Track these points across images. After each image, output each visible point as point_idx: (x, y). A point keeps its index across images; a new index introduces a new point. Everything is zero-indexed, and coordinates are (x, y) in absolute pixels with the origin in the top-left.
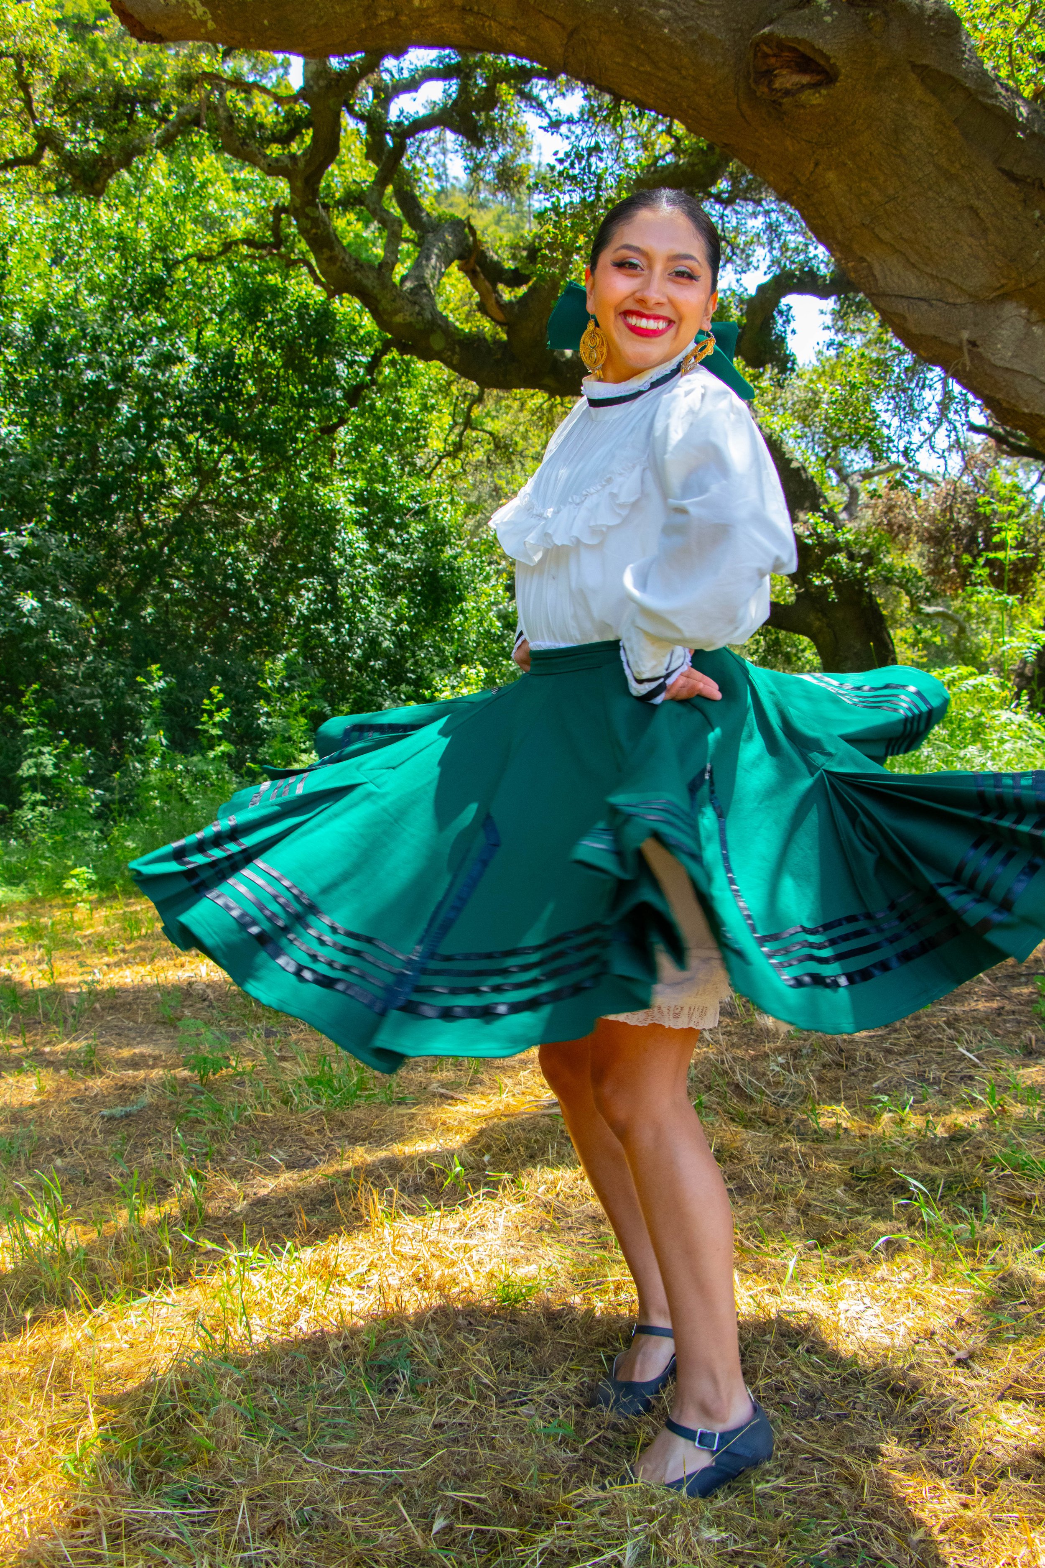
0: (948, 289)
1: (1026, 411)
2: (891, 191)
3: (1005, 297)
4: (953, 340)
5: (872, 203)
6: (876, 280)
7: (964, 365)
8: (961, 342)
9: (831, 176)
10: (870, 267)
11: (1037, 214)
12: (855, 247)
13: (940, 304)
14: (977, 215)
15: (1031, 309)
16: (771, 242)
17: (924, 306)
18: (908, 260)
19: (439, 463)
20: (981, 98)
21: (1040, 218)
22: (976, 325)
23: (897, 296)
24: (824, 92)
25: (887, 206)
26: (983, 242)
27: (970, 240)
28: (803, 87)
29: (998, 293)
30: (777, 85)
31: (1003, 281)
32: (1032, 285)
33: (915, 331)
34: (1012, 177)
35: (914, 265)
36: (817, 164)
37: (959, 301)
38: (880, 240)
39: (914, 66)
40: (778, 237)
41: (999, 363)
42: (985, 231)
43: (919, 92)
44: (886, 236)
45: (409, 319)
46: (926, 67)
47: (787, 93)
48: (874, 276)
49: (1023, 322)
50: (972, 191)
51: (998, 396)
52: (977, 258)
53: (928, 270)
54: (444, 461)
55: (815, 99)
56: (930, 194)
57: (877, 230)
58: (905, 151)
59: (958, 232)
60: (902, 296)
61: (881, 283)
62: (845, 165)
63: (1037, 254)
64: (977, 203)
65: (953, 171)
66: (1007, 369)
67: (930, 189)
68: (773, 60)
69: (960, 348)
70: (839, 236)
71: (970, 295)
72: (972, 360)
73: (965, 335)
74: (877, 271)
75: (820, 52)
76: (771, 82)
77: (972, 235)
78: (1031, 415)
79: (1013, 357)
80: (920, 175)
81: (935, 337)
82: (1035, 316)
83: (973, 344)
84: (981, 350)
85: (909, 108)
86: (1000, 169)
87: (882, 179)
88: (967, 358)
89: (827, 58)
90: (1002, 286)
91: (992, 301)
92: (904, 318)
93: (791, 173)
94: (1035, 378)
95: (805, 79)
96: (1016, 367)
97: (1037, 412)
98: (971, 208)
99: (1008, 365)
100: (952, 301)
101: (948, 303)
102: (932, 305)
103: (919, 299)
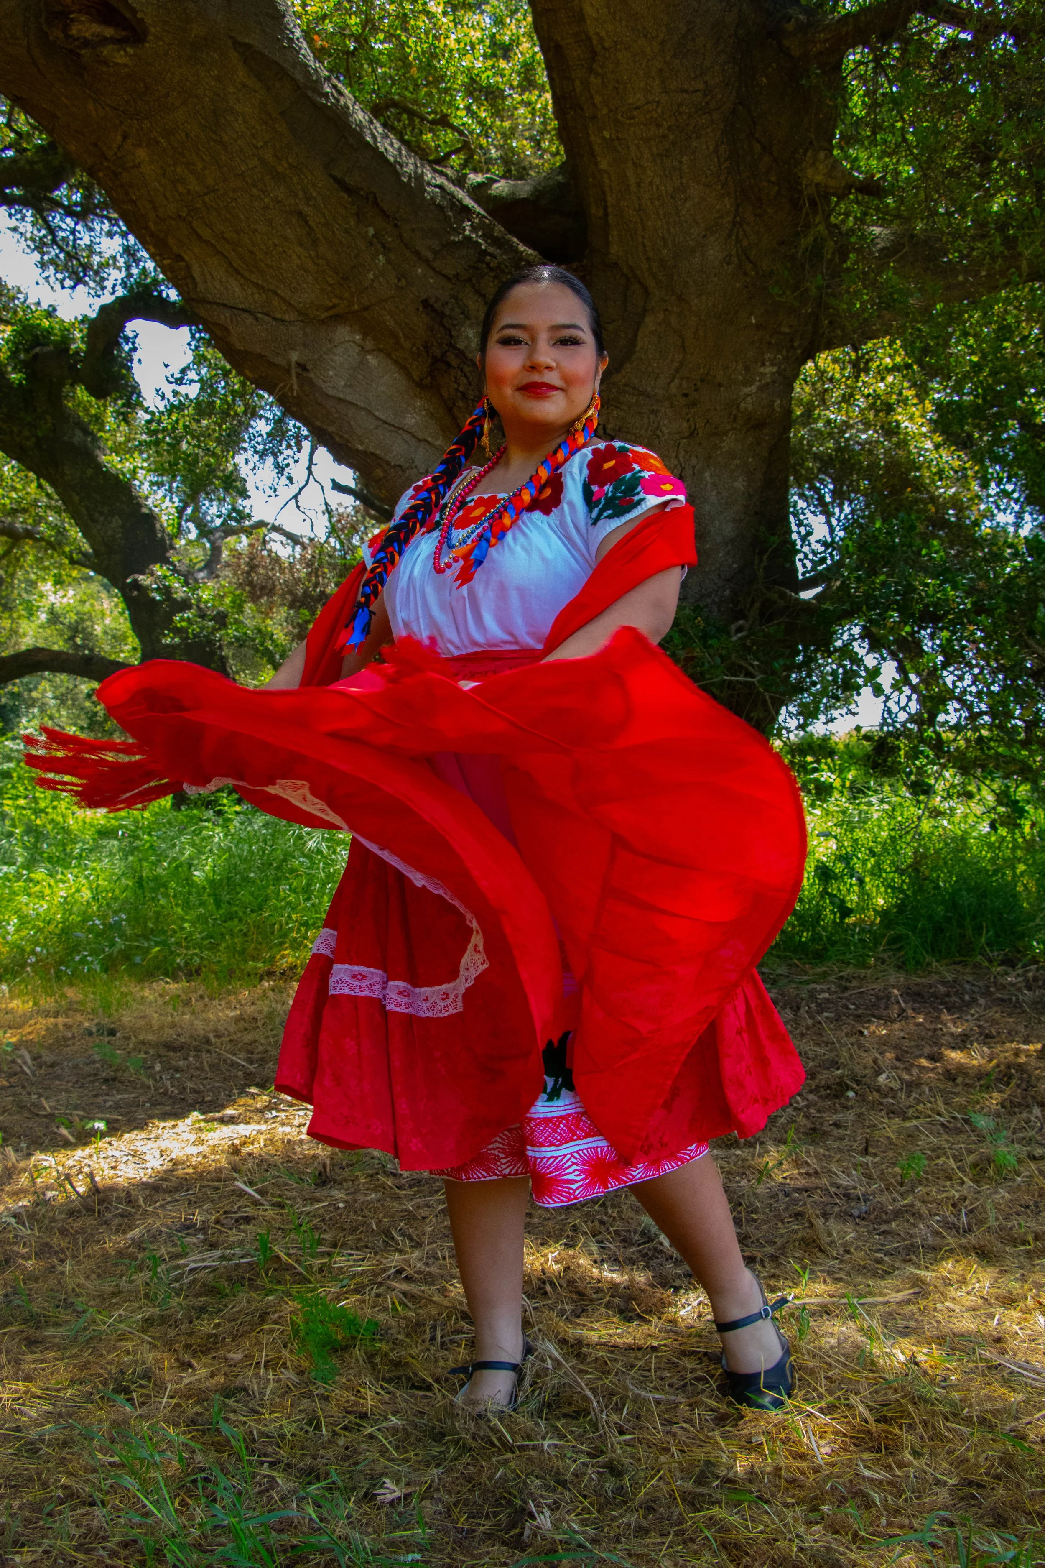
0: (276, 302)
1: (360, 448)
2: (210, 182)
3: (338, 318)
4: (279, 361)
5: (189, 191)
6: (196, 284)
7: (291, 389)
8: (289, 364)
9: (142, 154)
10: (188, 268)
11: (371, 231)
12: (171, 241)
13: (266, 318)
14: (307, 222)
15: (365, 335)
17: (250, 319)
18: (231, 264)
20: (310, 94)
21: (374, 236)
22: (305, 346)
23: (218, 304)
24: (130, 50)
25: (207, 198)
26: (313, 254)
27: (299, 249)
28: (105, 41)
29: (331, 313)
30: (75, 32)
31: (335, 301)
32: (366, 309)
33: (239, 346)
34: (343, 186)
35: (237, 271)
36: (125, 138)
37: (287, 317)
38: (199, 237)
39: (236, 44)
41: (331, 392)
42: (315, 242)
43: (241, 74)
44: (206, 233)
46: (248, 46)
47: (86, 43)
48: (193, 279)
49: (357, 349)
50: (301, 195)
51: (331, 429)
52: (306, 271)
53: (253, 278)
55: (121, 57)
56: (255, 191)
57: (195, 224)
58: (226, 138)
59: (285, 238)
60: (225, 305)
61: (201, 287)
62: (158, 143)
63: (371, 275)
64: (307, 210)
65: (280, 169)
66: (340, 400)
67: (254, 186)
69: (288, 371)
70: (152, 226)
71: (299, 313)
72: (301, 386)
73: (294, 356)
74: (196, 272)
76: (65, 29)
77: (301, 245)
78: (365, 453)
79: (346, 386)
80: (243, 167)
81: (261, 356)
82: (369, 344)
83: (302, 367)
84: (311, 375)
85: (231, 89)
86: (331, 176)
87: (200, 166)
88: (294, 380)
89: (137, 14)
90: (334, 306)
91: (323, 322)
92: (227, 330)
93: (95, 145)
94: (369, 412)
95: (108, 31)
96: (349, 398)
97: (371, 449)
98: (300, 213)
99: (341, 396)
100: (279, 316)
101: (275, 319)
102: (257, 319)
103: (243, 310)
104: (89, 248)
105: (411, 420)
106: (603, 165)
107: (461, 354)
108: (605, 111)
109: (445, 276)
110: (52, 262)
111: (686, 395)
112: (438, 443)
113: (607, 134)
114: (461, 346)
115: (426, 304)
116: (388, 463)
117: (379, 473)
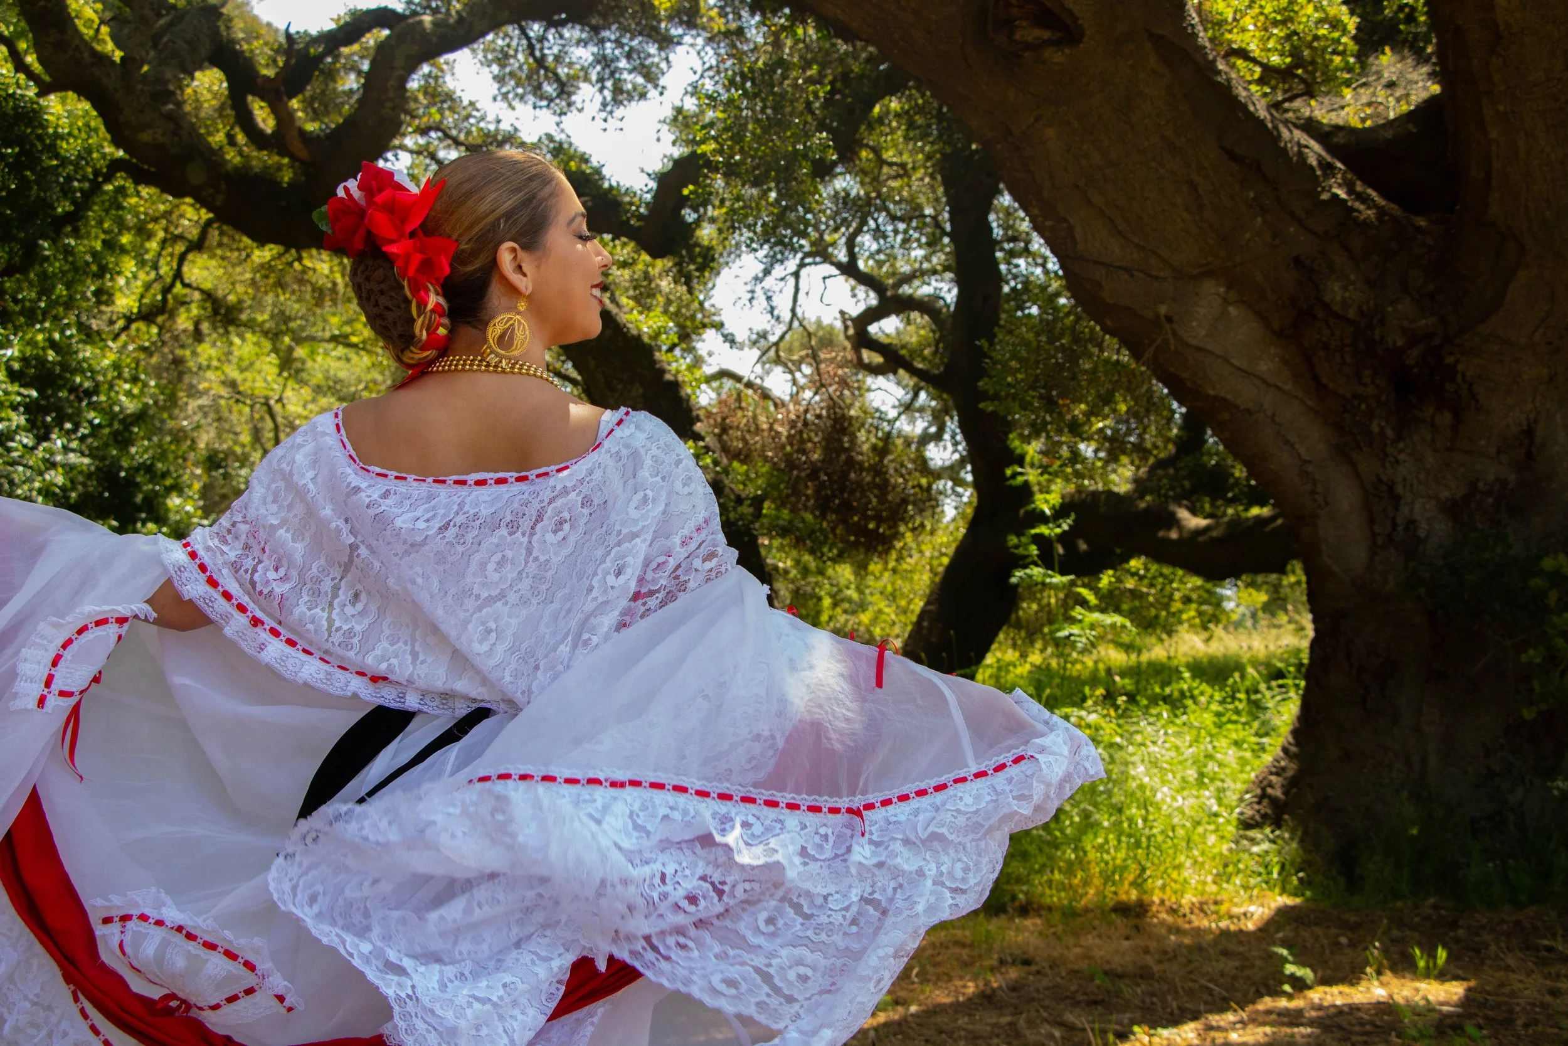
0: (1152, 261)
1: (1212, 392)
2: (1113, 157)
3: (1208, 274)
4: (1148, 314)
5: (1090, 166)
6: (1076, 243)
8: (1158, 316)
9: (1050, 132)
10: (1071, 229)
11: (1252, 195)
12: (1060, 207)
13: (1141, 275)
14: (1195, 190)
15: (1229, 288)
16: (601, 80)
17: (1125, 276)
18: (1115, 227)
19: (126, 328)
20: (1205, 72)
21: (1254, 199)
22: (1174, 300)
23: (1094, 262)
24: (1067, 51)
25: (1106, 171)
26: (1197, 218)
27: (1184, 214)
28: (1045, 44)
29: (1203, 270)
30: (1017, 37)
31: (1210, 259)
32: (1237, 266)
33: (1109, 300)
34: (1231, 155)
35: (1120, 233)
36: (1037, 119)
37: (1162, 274)
38: (1090, 203)
39: (1150, 35)
40: (612, 74)
41: (1193, 342)
42: (1201, 207)
43: (1152, 61)
44: (1098, 200)
45: (161, 139)
46: (1160, 37)
47: (1028, 46)
48: (1073, 239)
49: (1220, 301)
50: (1194, 165)
52: (1188, 233)
53: (1135, 240)
54: (134, 326)
55: (1056, 57)
56: (1153, 164)
57: (1089, 193)
58: (1133, 119)
59: (1173, 205)
60: (1102, 264)
61: (1080, 247)
62: (1069, 123)
63: (1248, 236)
64: (1197, 179)
65: (1178, 144)
66: (1199, 349)
67: (1153, 159)
68: (1015, 11)
69: (1156, 323)
71: (1174, 270)
73: (1163, 310)
74: (1078, 232)
75: (1070, 12)
76: (1010, 33)
77: (1186, 210)
78: (1215, 398)
79: (1206, 336)
80: (1146, 144)
81: (1129, 309)
82: (1232, 296)
83: (1169, 319)
84: (1175, 326)
85: (1142, 75)
86: (1222, 147)
87: (1105, 143)
89: (1075, 19)
90: (1208, 264)
91: (1193, 278)
94: (1227, 361)
95: (1046, 34)
96: (1209, 347)
97: (1222, 394)
98: (1190, 182)
99: (1201, 345)
100: (1154, 273)
101: (1150, 276)
102: (1132, 276)
103: (1120, 268)
104: (558, 59)
105: (1264, 367)
106: (1493, 135)
107: (1326, 307)
108: (1502, 88)
109: (1315, 234)
110: (512, 74)
111: (1549, 343)
112: (1287, 387)
113: (1501, 108)
114: (1327, 299)
115: (1297, 261)
116: (1237, 407)
117: (1226, 416)
